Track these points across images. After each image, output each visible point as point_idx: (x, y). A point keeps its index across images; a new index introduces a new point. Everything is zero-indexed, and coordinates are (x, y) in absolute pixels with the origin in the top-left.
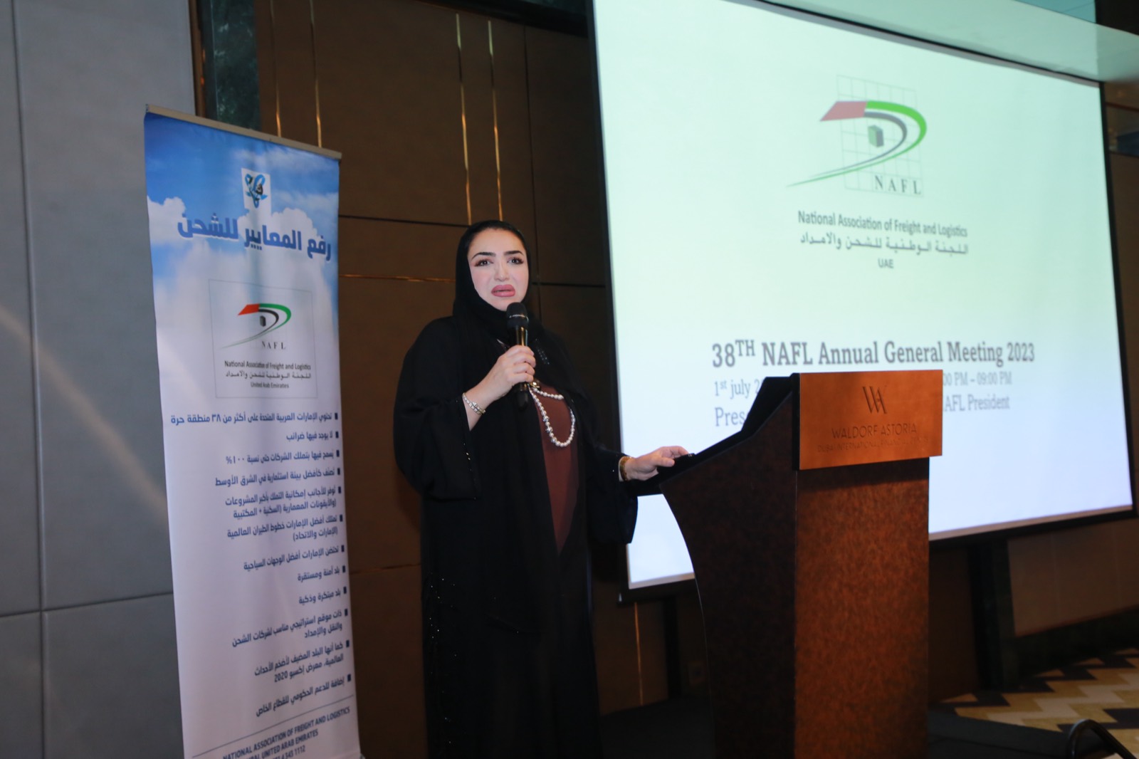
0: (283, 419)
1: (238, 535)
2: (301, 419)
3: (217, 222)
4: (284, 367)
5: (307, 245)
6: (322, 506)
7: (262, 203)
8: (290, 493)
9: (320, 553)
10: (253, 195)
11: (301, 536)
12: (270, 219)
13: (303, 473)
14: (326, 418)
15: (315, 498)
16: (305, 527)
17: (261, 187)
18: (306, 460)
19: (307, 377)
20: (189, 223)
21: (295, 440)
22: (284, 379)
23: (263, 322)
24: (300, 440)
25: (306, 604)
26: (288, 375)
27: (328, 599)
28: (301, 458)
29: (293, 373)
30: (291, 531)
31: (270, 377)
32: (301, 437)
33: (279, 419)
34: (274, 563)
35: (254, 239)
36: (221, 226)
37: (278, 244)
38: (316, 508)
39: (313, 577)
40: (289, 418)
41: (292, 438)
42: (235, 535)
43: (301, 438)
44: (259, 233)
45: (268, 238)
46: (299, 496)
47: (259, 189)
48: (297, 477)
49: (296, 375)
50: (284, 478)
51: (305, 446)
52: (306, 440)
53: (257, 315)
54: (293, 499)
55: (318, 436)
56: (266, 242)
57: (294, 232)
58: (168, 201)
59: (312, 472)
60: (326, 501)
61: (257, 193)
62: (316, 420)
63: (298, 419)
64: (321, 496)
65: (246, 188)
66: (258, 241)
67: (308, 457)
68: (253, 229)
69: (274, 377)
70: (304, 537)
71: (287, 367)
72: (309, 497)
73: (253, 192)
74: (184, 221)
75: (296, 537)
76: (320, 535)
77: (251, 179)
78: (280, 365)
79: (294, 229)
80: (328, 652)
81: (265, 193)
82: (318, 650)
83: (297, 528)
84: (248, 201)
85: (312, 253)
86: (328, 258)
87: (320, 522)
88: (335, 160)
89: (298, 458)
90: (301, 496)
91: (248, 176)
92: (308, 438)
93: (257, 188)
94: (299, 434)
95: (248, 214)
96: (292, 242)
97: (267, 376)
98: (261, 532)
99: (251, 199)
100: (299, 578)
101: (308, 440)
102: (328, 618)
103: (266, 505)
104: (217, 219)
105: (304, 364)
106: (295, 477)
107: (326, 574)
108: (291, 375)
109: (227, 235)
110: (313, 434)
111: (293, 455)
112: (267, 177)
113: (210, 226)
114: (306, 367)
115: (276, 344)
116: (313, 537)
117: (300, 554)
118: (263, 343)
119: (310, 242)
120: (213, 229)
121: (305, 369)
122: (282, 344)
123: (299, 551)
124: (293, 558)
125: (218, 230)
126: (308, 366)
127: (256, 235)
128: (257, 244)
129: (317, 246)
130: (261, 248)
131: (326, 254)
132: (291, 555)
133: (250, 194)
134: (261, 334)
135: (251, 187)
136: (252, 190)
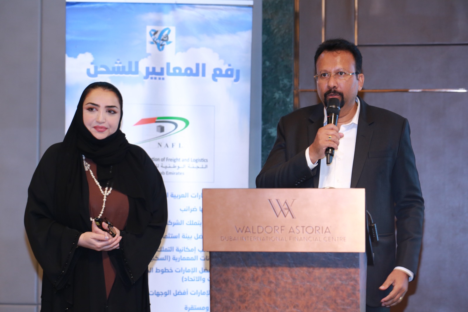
0: (177, 197)
2: (195, 197)
3: (120, 65)
4: (181, 160)
5: (212, 72)
7: (167, 47)
8: (180, 248)
10: (156, 43)
11: (190, 279)
12: (174, 57)
13: (194, 235)
16: (194, 273)
17: (167, 36)
19: (202, 168)
20: (96, 68)
21: (188, 212)
22: (180, 169)
23: (162, 129)
24: (193, 212)
26: (185, 165)
28: (193, 224)
29: (189, 164)
30: (181, 274)
31: (166, 167)
33: (173, 196)
35: (155, 73)
36: (124, 67)
37: (180, 74)
39: (200, 309)
40: (183, 196)
41: (185, 210)
43: (193, 211)
44: (162, 69)
46: (189, 251)
47: (165, 37)
50: (175, 237)
53: (155, 125)
54: (183, 253)
56: (169, 74)
57: (197, 65)
58: (81, 56)
63: (192, 197)
65: (149, 39)
66: (161, 73)
68: (154, 66)
69: (170, 167)
70: (192, 280)
71: (184, 160)
72: (199, 252)
73: (158, 41)
74: (92, 67)
77: (156, 33)
78: (177, 159)
79: (198, 62)
81: (170, 40)
83: (185, 273)
84: (150, 48)
85: (217, 78)
86: (236, 80)
88: (249, 6)
89: (190, 224)
90: (191, 251)
91: (153, 30)
93: (162, 38)
94: (192, 207)
95: (149, 57)
96: (194, 71)
97: (162, 166)
99: (155, 46)
100: (186, 308)
104: (120, 63)
106: (186, 238)
108: (187, 166)
109: (130, 72)
111: (185, 223)
112: (173, 29)
113: (114, 68)
114: (202, 160)
115: (174, 144)
116: (202, 281)
117: (187, 291)
118: (159, 144)
119: (215, 70)
120: (116, 70)
121: (202, 161)
122: (180, 144)
123: (187, 289)
124: (180, 293)
125: (121, 70)
126: (205, 160)
127: (158, 70)
128: (158, 77)
129: (224, 72)
130: (163, 79)
131: (234, 77)
132: (178, 291)
133: (154, 43)
134: (157, 138)
135: (155, 38)
136: (157, 39)
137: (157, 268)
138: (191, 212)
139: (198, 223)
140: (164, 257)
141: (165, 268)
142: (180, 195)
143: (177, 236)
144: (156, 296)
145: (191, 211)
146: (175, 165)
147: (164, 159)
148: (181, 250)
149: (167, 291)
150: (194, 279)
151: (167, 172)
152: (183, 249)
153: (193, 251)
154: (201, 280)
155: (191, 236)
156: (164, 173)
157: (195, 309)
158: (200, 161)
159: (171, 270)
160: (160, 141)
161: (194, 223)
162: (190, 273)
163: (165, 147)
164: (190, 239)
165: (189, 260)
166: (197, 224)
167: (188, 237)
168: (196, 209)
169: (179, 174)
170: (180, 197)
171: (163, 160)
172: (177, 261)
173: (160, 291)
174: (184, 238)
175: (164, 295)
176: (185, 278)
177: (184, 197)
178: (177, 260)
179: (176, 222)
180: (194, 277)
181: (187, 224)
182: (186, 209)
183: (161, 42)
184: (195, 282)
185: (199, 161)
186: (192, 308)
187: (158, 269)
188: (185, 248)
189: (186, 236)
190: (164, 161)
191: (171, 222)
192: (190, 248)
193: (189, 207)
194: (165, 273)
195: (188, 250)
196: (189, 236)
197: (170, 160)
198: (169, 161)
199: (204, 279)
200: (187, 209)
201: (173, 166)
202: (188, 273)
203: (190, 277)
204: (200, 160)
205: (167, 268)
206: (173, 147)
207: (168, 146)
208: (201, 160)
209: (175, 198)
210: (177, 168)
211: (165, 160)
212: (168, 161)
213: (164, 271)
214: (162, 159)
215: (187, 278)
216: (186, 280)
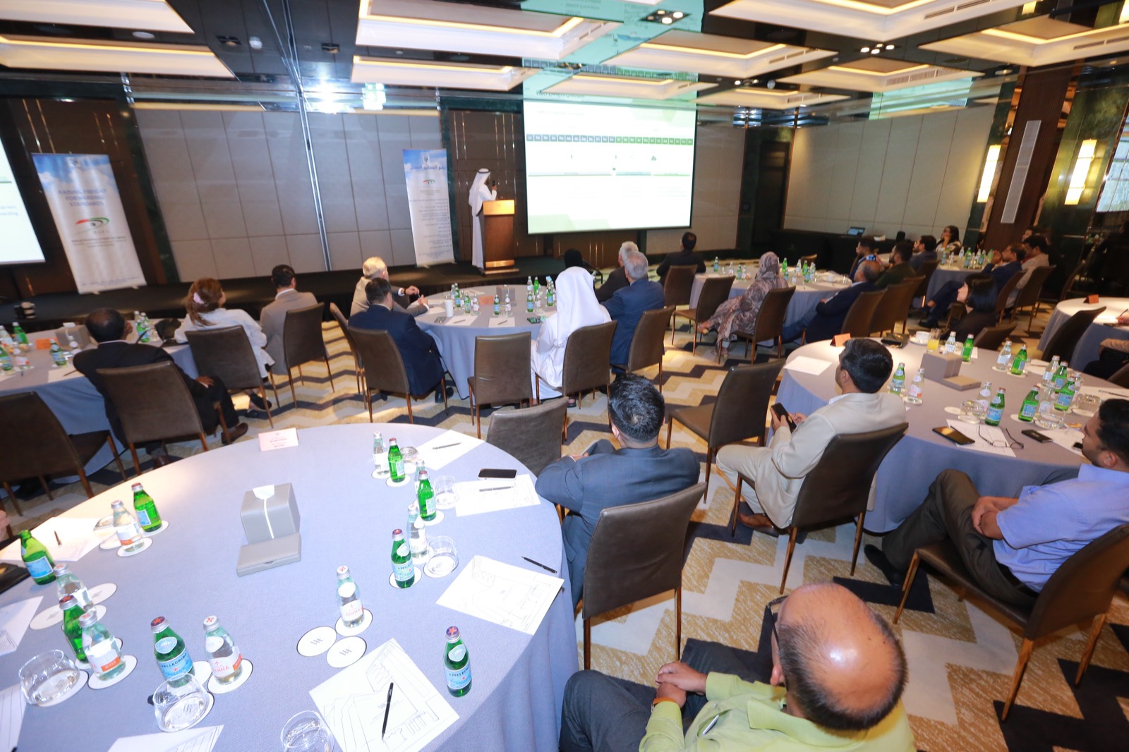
0: (434, 200)
2: (440, 200)
3: (418, 166)
4: (435, 191)
7: (428, 161)
9: (445, 224)
12: (429, 164)
34: (432, 225)
35: (426, 168)
37: (433, 168)
38: (443, 216)
39: (443, 228)
40: (437, 200)
45: (430, 168)
46: (440, 214)
49: (438, 193)
51: (439, 205)
53: (427, 182)
58: (408, 164)
61: (426, 160)
65: (424, 159)
79: (436, 165)
85: (441, 169)
86: (445, 169)
88: (445, 151)
93: (426, 158)
95: (424, 164)
96: (436, 168)
97: (429, 192)
98: (429, 219)
100: (440, 228)
103: (430, 215)
109: (420, 168)
112: (428, 156)
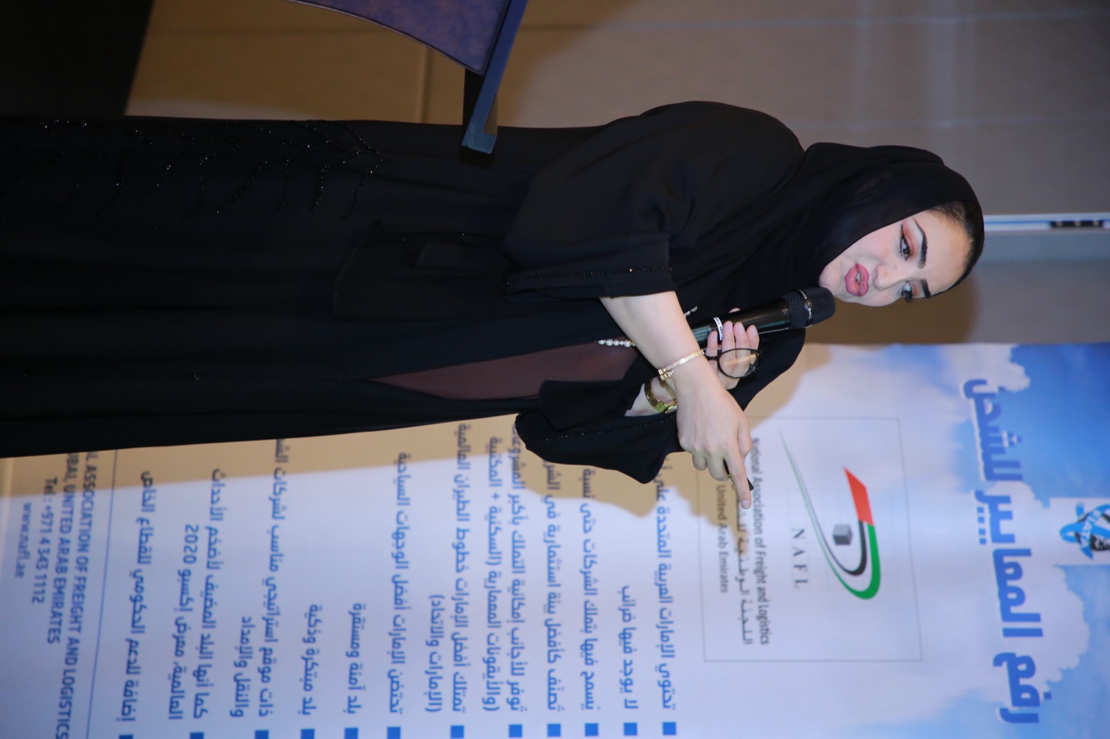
0: (660, 579)
1: (460, 444)
2: (662, 617)
3: (1006, 444)
4: (761, 585)
5: (1019, 654)
6: (488, 662)
8: (522, 589)
9: (397, 657)
11: (436, 614)
13: (556, 619)
14: (663, 686)
15: (505, 644)
16: (453, 622)
17: (1105, 547)
18: (582, 626)
19: (744, 632)
20: (991, 396)
21: (620, 603)
22: (738, 584)
23: (842, 540)
24: (620, 613)
25: (306, 621)
26: (747, 592)
27: (302, 675)
28: (586, 614)
29: (751, 602)
30: (450, 592)
32: (626, 615)
33: (662, 568)
34: (398, 535)
37: (1002, 577)
38: (486, 647)
39: (354, 636)
40: (662, 591)
41: (624, 597)
42: (460, 438)
43: (624, 614)
44: (1009, 537)
45: (1007, 560)
46: (513, 609)
47: (1101, 543)
48: (549, 607)
49: (746, 606)
50: (551, 577)
52: (621, 626)
54: (510, 596)
55: (628, 657)
56: (998, 556)
57: (1036, 617)
58: (1018, 370)
59: (557, 639)
60: (498, 677)
62: (659, 652)
63: (662, 610)
64: (509, 659)
65: (1090, 504)
66: (998, 536)
67: (587, 629)
68: (1016, 515)
69: (740, 561)
70: (433, 619)
71: (761, 591)
72: (510, 631)
73: (1087, 526)
74: (992, 387)
75: (436, 600)
76: (432, 654)
78: (763, 577)
79: (1044, 618)
80: (199, 673)
81: (1097, 554)
82: (210, 648)
83: (453, 603)
85: (1005, 665)
86: (1005, 714)
87: (457, 657)
89: (586, 609)
90: (513, 613)
92: (625, 629)
93: (1100, 536)
94: (633, 611)
96: (1015, 610)
98: (458, 494)
99: (1073, 518)
100: (358, 607)
101: (621, 631)
102: (264, 673)
103: (504, 517)
104: (1011, 444)
105: (770, 626)
106: (550, 602)
107: (354, 667)
108: (747, 597)
110: (634, 642)
111: (592, 599)
113: (996, 429)
114: (764, 632)
115: (804, 569)
116: (430, 640)
117: (403, 608)
118: (802, 531)
119: (1028, 660)
120: (992, 435)
121: (762, 630)
122: (805, 581)
123: (409, 608)
124: (399, 591)
125: (993, 445)
126: (767, 637)
127: (1006, 527)
128: (987, 526)
129: (1024, 682)
130: (983, 541)
131: (1014, 710)
132: (406, 586)
133: (1082, 516)
134: (817, 528)
135: (1097, 519)
136: (1092, 523)
137: (468, 530)
138: (620, 609)
139: (589, 625)
140: (498, 550)
141: (467, 553)
142: (665, 585)
143: (554, 581)
144: (394, 530)
145: (624, 610)
146: (746, 573)
147: (762, 546)
148: (516, 592)
149: (405, 559)
150: (437, 623)
151: (726, 553)
152: (520, 596)
153: (513, 616)
154: (433, 637)
155: (553, 613)
156: (724, 547)
157: (354, 627)
158: (762, 626)
159: (463, 567)
160: (810, 533)
161: (589, 616)
162: (454, 613)
163: (794, 548)
164: (546, 610)
165: (490, 609)
166: (586, 623)
167: (552, 604)
168: (630, 620)
169: (722, 582)
170: (660, 585)
171: (760, 543)
172: (485, 583)
173: (406, 540)
174: (550, 597)
175: (395, 551)
176: (439, 603)
177: (661, 593)
178: (490, 581)
179: (592, 579)
180: (442, 621)
181: (586, 602)
182: (627, 599)
183: (1088, 535)
184: (428, 623)
185: (763, 624)
186: (357, 620)
187: (467, 534)
188: (523, 599)
189: (554, 602)
190: (757, 546)
191: (590, 566)
192: (522, 611)
193: (634, 605)
194: (454, 552)
195: (516, 605)
196: (554, 607)
197: (759, 560)
198: (757, 558)
199: (437, 644)
200: (628, 601)
201: (744, 566)
202: (453, 608)
203: (441, 613)
204: (765, 625)
205: (467, 556)
206: (796, 566)
207: (796, 554)
208: (765, 628)
209: (658, 574)
210: (740, 577)
211: (760, 549)
212: (758, 555)
213: (461, 551)
214: (761, 540)
215: (440, 607)
216: (433, 604)
